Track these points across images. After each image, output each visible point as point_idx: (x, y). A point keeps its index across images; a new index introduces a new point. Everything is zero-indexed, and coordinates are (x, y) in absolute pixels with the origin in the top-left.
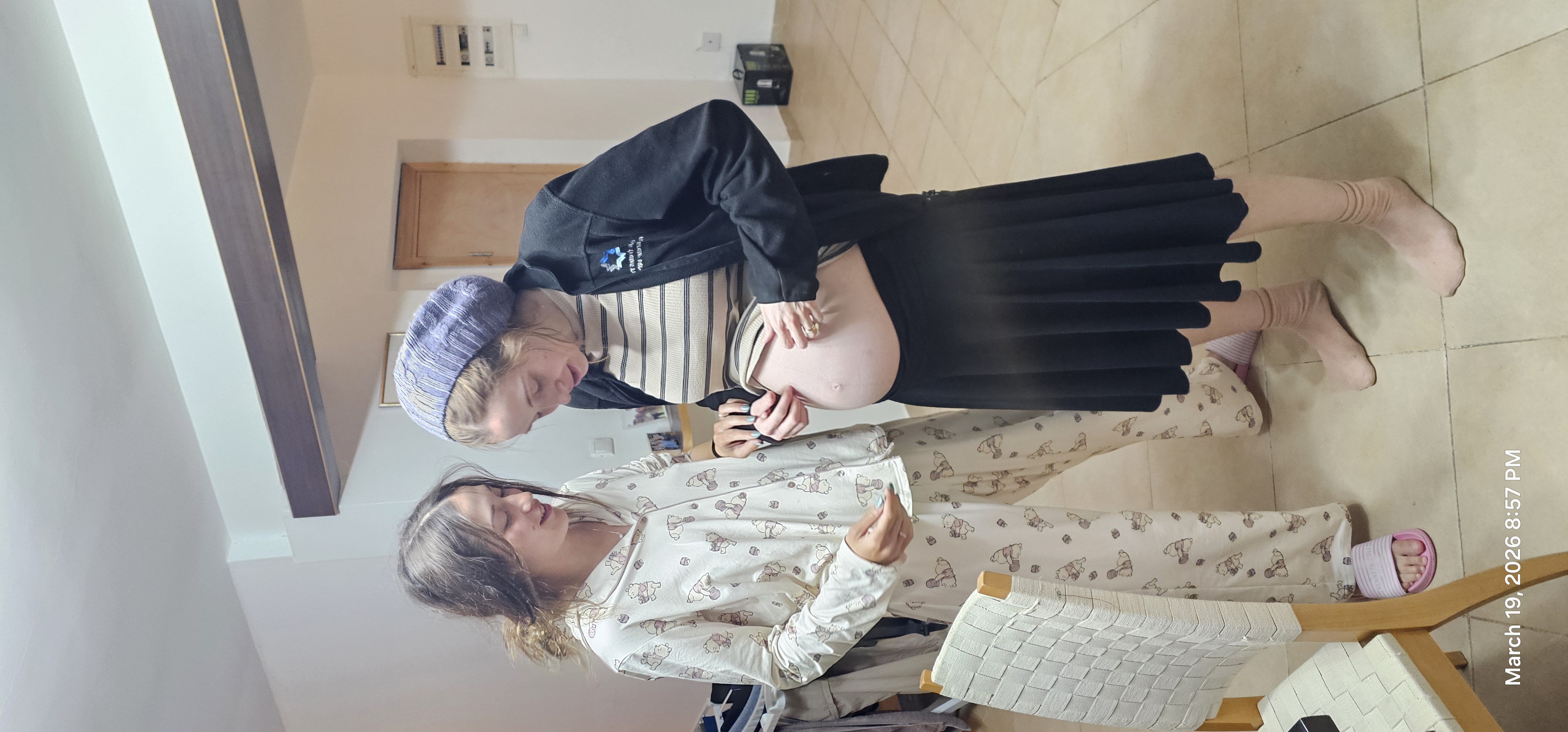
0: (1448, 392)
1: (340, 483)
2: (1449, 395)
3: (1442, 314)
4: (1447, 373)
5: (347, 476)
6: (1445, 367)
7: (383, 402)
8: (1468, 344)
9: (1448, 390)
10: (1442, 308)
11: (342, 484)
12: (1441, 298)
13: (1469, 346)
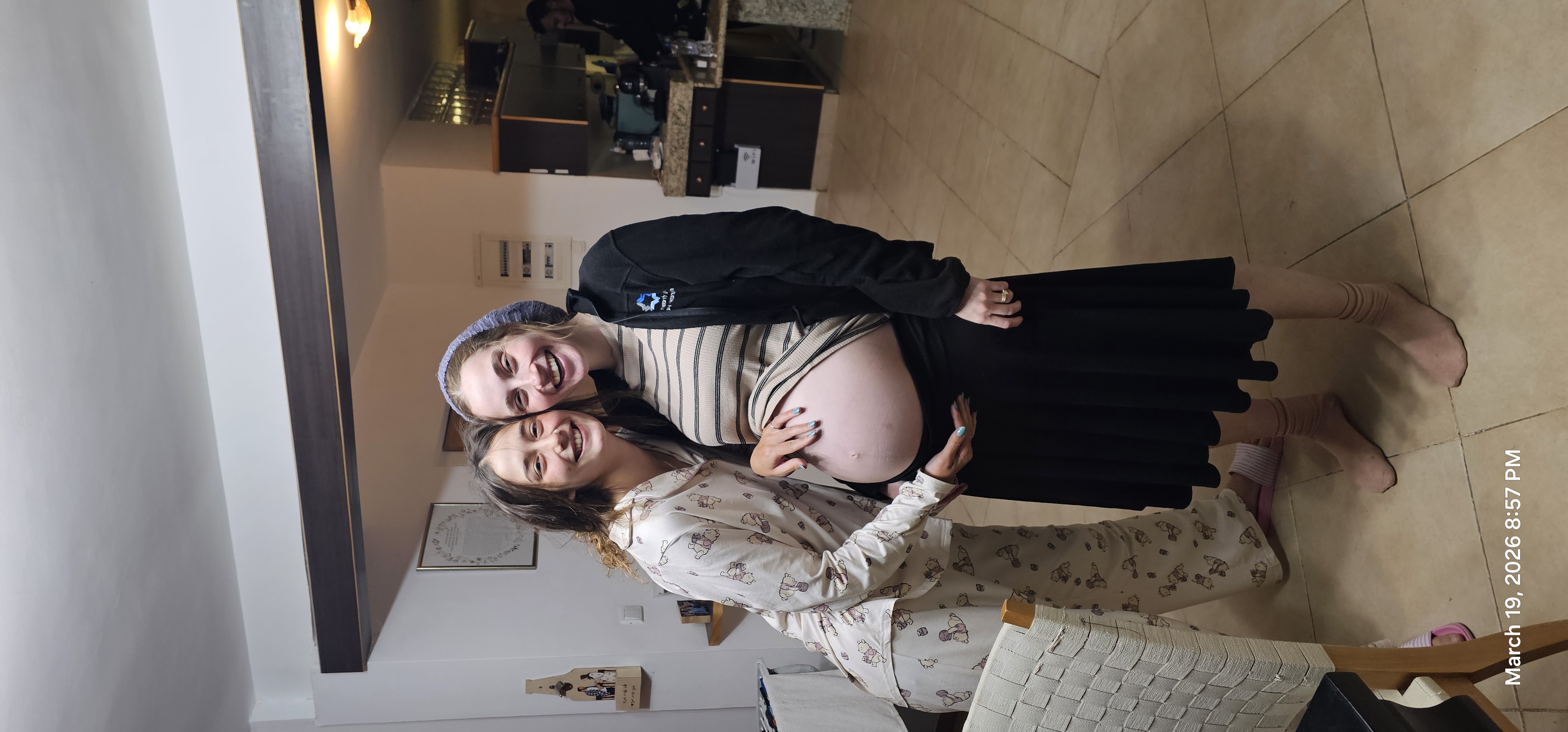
0: (1469, 479)
1: (371, 640)
2: (1469, 482)
3: (1452, 405)
4: (1465, 461)
5: (378, 634)
6: (1462, 455)
7: (421, 566)
8: (1481, 429)
9: (1468, 477)
10: (1451, 399)
11: (372, 642)
12: (1449, 389)
13: (1481, 431)
